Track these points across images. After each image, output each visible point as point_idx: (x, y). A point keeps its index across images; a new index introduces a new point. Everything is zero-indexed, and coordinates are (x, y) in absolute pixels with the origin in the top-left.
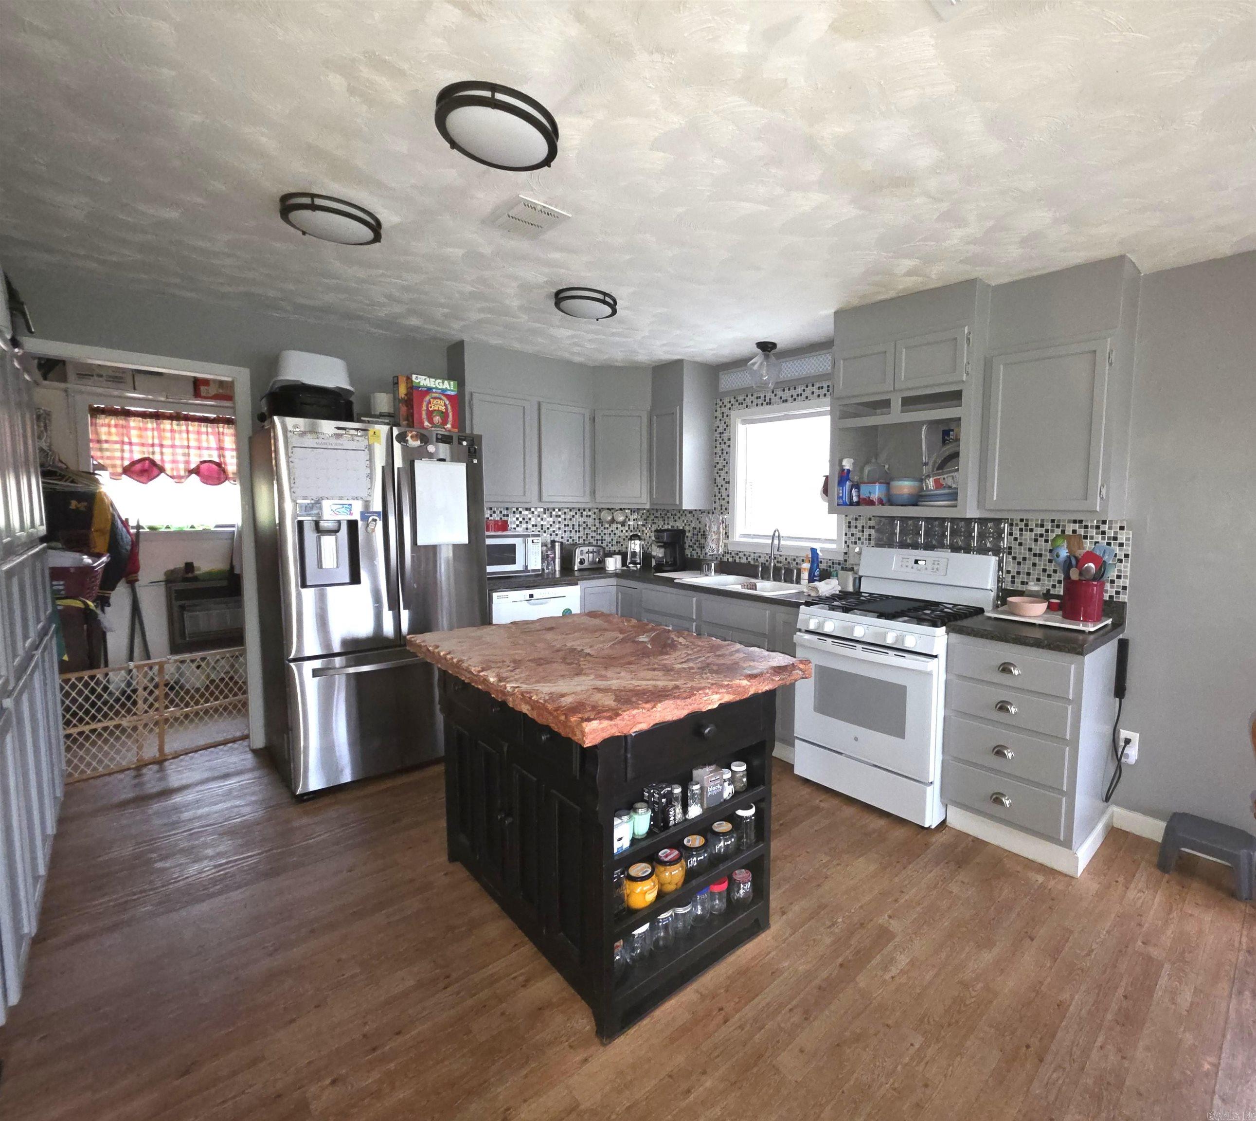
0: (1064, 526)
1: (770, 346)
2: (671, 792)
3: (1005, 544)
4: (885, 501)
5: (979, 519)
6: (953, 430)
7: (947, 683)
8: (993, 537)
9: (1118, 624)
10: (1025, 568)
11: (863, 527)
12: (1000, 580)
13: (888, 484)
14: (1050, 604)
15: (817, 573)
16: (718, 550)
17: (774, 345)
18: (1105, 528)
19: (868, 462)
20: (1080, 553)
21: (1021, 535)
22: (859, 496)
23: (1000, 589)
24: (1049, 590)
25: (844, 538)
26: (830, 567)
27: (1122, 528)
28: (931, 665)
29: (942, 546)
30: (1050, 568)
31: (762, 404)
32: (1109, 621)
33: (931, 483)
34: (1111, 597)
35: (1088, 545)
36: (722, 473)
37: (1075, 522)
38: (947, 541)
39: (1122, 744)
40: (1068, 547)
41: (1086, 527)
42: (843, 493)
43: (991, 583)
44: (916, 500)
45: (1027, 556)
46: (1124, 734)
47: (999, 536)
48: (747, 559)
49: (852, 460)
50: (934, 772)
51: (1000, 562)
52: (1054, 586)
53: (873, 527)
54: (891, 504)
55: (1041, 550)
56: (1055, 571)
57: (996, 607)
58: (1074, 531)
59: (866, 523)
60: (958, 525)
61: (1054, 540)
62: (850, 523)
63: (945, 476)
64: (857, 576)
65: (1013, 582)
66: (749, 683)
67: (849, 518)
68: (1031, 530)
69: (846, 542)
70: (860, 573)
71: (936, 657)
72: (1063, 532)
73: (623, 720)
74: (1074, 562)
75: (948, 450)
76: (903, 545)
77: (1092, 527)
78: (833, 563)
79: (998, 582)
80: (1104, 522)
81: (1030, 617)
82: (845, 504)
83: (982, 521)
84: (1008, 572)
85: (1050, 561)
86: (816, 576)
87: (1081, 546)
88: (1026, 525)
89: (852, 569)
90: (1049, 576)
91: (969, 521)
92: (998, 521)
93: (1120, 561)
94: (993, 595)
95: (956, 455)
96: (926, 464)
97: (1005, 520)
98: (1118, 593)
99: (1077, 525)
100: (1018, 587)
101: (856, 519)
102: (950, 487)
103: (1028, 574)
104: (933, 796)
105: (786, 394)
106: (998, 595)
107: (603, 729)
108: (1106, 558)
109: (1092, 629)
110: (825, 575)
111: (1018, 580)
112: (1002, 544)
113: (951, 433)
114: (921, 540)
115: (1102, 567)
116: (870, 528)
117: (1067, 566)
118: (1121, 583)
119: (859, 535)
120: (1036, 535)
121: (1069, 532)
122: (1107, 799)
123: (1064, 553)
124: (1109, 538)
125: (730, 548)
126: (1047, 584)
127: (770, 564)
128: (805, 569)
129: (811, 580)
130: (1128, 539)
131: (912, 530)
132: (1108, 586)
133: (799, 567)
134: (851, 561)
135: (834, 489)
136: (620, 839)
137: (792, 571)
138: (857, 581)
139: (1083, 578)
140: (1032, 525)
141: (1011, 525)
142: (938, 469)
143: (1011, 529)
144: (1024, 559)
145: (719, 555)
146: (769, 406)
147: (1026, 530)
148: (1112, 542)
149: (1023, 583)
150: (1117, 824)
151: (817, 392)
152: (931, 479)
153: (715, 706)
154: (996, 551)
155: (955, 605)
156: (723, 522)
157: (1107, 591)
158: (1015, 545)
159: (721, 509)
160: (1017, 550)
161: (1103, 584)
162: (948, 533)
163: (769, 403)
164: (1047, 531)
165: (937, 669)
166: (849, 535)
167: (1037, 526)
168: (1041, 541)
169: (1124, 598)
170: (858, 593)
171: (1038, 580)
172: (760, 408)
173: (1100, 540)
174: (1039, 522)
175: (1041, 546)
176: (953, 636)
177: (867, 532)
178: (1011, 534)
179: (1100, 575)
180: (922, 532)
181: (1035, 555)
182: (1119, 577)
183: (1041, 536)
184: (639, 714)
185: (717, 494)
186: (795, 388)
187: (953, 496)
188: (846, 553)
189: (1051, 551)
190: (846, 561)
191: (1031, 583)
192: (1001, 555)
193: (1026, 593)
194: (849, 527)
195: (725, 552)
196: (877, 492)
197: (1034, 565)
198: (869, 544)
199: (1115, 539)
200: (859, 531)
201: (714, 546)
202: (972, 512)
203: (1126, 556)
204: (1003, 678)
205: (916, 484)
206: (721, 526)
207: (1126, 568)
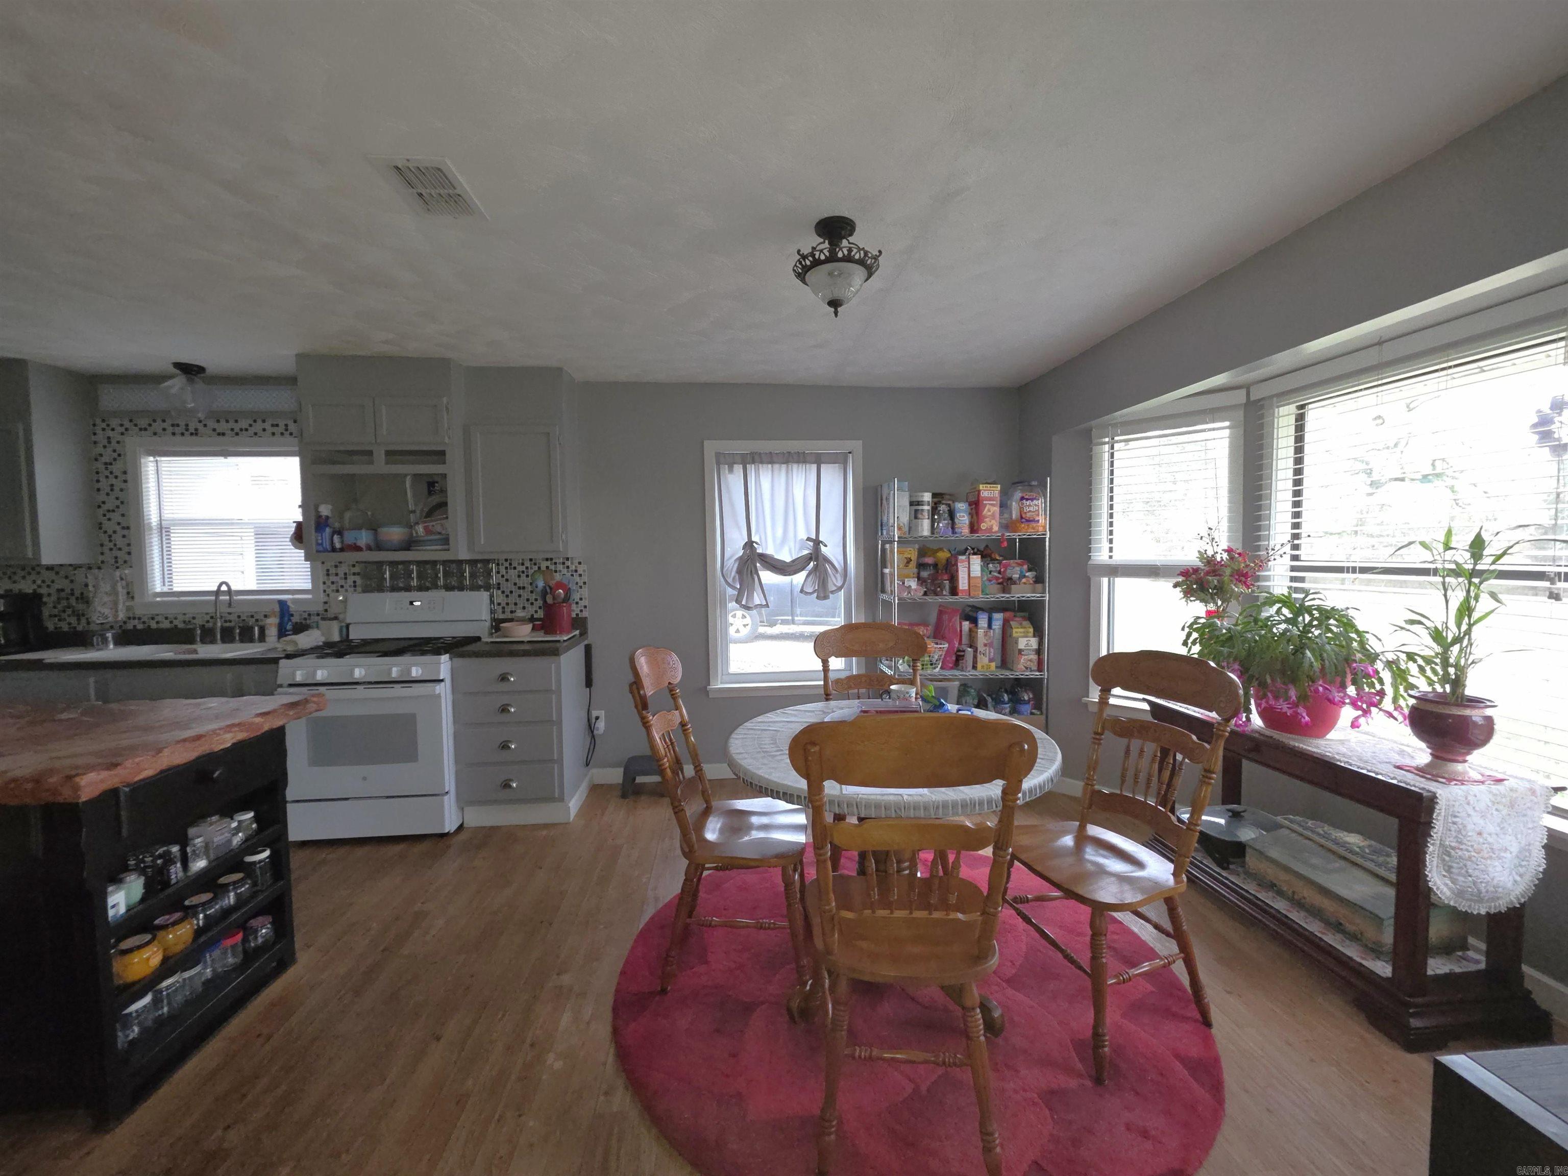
0: (540, 563)
1: (196, 369)
2: (168, 853)
3: (494, 580)
4: (373, 547)
5: (469, 560)
6: (437, 482)
7: (454, 702)
8: (483, 576)
9: (583, 634)
10: (511, 600)
11: (345, 574)
12: (492, 612)
13: (375, 530)
14: (534, 626)
15: (289, 627)
16: (116, 616)
17: (200, 370)
18: (568, 563)
19: (348, 509)
20: (552, 583)
21: (507, 572)
22: (342, 542)
23: (494, 620)
24: (532, 615)
25: (322, 587)
26: (305, 619)
27: (580, 563)
28: (439, 689)
29: (435, 586)
30: (534, 596)
31: (183, 434)
32: (577, 632)
33: (420, 529)
34: (577, 615)
35: (558, 577)
36: (116, 517)
37: (547, 560)
38: (441, 582)
39: (594, 720)
40: (544, 580)
41: (555, 563)
42: (322, 539)
43: (485, 615)
44: (409, 545)
45: (513, 590)
46: (595, 713)
47: (489, 573)
48: (171, 622)
49: (330, 507)
50: (449, 783)
51: (492, 596)
52: (536, 612)
53: (358, 574)
54: (380, 550)
55: (523, 583)
56: (536, 600)
57: (491, 634)
58: (547, 567)
59: (350, 570)
60: (449, 567)
61: (532, 575)
62: (328, 570)
63: (434, 523)
64: (344, 624)
65: (503, 612)
66: (262, 720)
67: (328, 565)
68: (515, 568)
69: (325, 591)
70: (348, 621)
71: (442, 681)
72: (539, 568)
73: (125, 768)
74: (548, 590)
75: (435, 499)
76: (394, 589)
77: (560, 563)
78: (309, 615)
79: (491, 613)
80: (568, 559)
81: (520, 637)
82: (325, 551)
83: (473, 563)
84: (499, 604)
85: (532, 592)
86: (287, 631)
87: (553, 579)
88: (510, 564)
89: (336, 618)
90: (532, 604)
91: (460, 562)
92: (486, 562)
93: (581, 587)
94: (488, 624)
95: (443, 505)
96: (414, 512)
97: (493, 561)
98: (581, 611)
99: (549, 562)
100: (508, 615)
101: (336, 566)
102: (440, 533)
103: (516, 604)
104: (449, 803)
105: (223, 426)
106: (492, 625)
107: (102, 781)
108: (570, 586)
109: (565, 638)
110: (300, 628)
111: (508, 610)
112: (491, 581)
113: (437, 485)
114: (414, 583)
115: (568, 591)
116: (354, 574)
117: (544, 594)
118: (582, 603)
119: (342, 582)
120: (519, 572)
121: (543, 568)
122: (587, 765)
123: (541, 584)
124: (572, 571)
125: (139, 612)
126: (531, 610)
127: (215, 624)
128: (271, 624)
129: (282, 633)
130: (584, 571)
131: (403, 574)
132: (574, 606)
133: (260, 623)
134: (333, 610)
135: (311, 535)
136: (113, 907)
137: (251, 629)
138: (344, 630)
139: (556, 602)
140: (515, 564)
141: (498, 564)
142: (426, 517)
143: (498, 569)
144: (511, 592)
145: (116, 622)
146: (194, 437)
147: (511, 569)
148: (574, 574)
149: (512, 612)
150: (597, 782)
151: (270, 429)
152: (420, 526)
153: (229, 745)
154: (487, 587)
155: (454, 638)
156: (122, 579)
157: (574, 611)
158: (502, 581)
159: (116, 562)
160: (505, 586)
161: (570, 605)
162: (441, 575)
163: (196, 433)
164: (527, 568)
165: (444, 690)
166: (329, 583)
167: (519, 564)
168: (523, 576)
169: (585, 614)
170: (346, 640)
171: (524, 608)
172: (178, 438)
173: (566, 573)
174: (521, 561)
175: (524, 581)
176: (455, 660)
177: (351, 579)
178: (498, 572)
179: (567, 599)
180: (415, 575)
181: (519, 588)
182: (581, 599)
183: (523, 572)
184: (143, 761)
185: (106, 542)
186: (236, 421)
187: (446, 541)
188: (326, 603)
189: (531, 584)
190: (326, 610)
191: (518, 611)
192: (492, 590)
193: (516, 619)
194: (328, 575)
195: (129, 618)
196: (364, 538)
197: (520, 596)
198: (355, 591)
199: (576, 571)
200: (341, 578)
201: (107, 611)
202: (464, 555)
203: (585, 583)
204: (503, 687)
205: (406, 530)
206: (119, 584)
207: (585, 592)
